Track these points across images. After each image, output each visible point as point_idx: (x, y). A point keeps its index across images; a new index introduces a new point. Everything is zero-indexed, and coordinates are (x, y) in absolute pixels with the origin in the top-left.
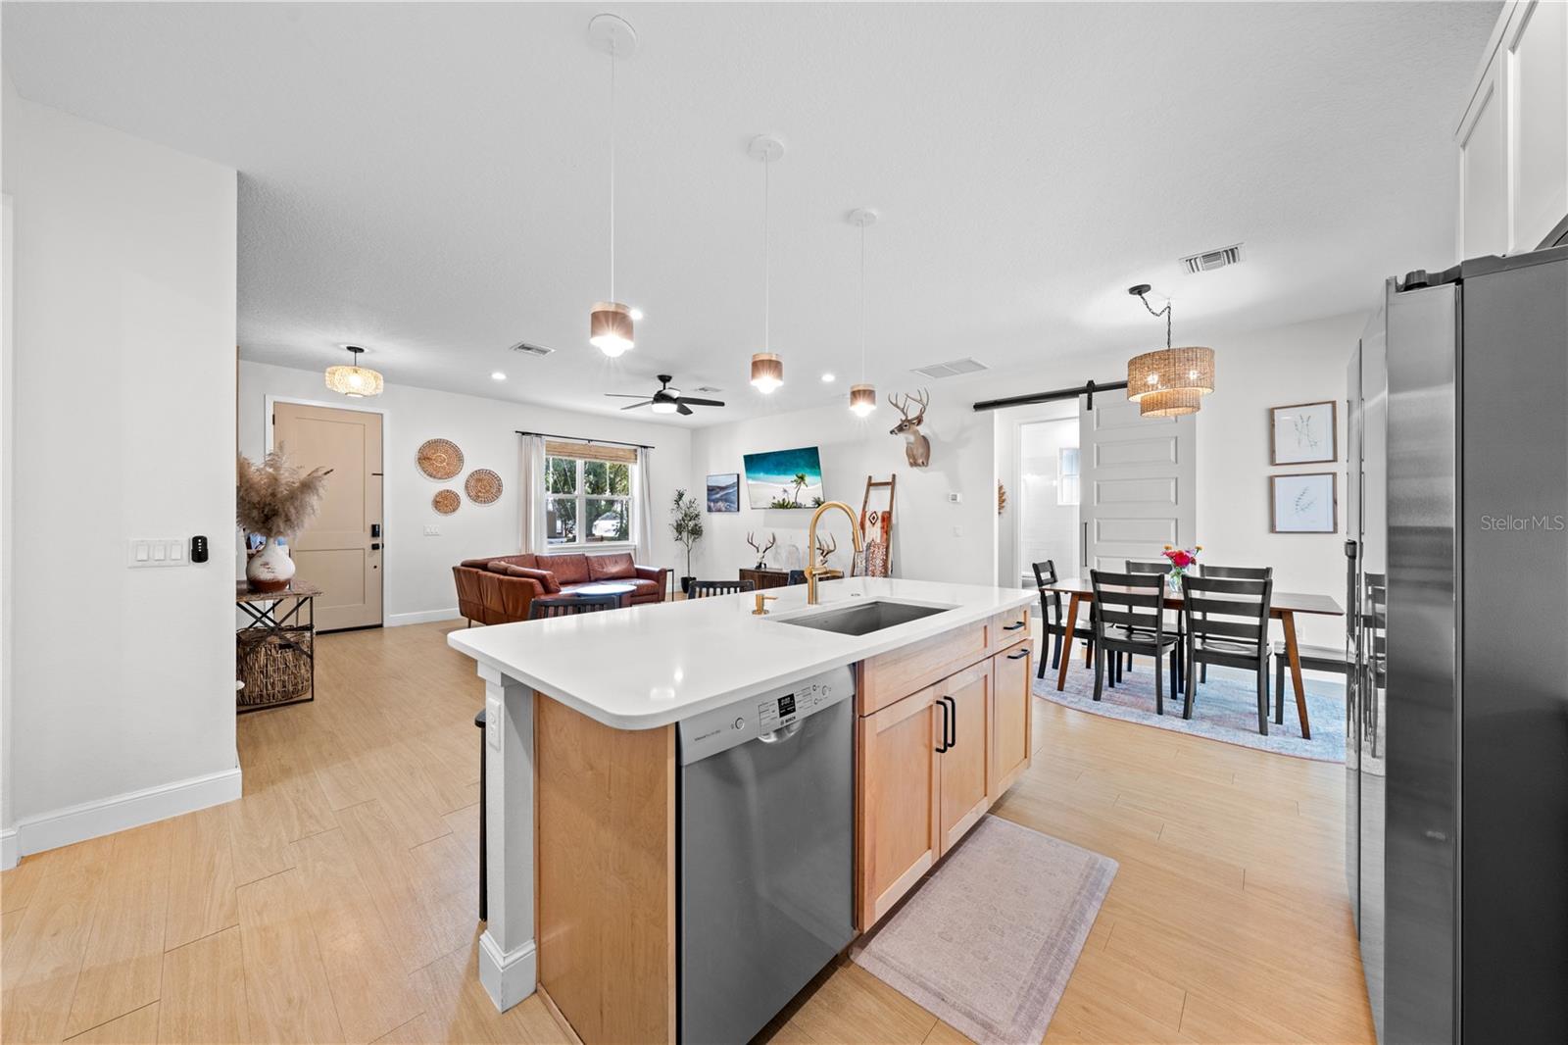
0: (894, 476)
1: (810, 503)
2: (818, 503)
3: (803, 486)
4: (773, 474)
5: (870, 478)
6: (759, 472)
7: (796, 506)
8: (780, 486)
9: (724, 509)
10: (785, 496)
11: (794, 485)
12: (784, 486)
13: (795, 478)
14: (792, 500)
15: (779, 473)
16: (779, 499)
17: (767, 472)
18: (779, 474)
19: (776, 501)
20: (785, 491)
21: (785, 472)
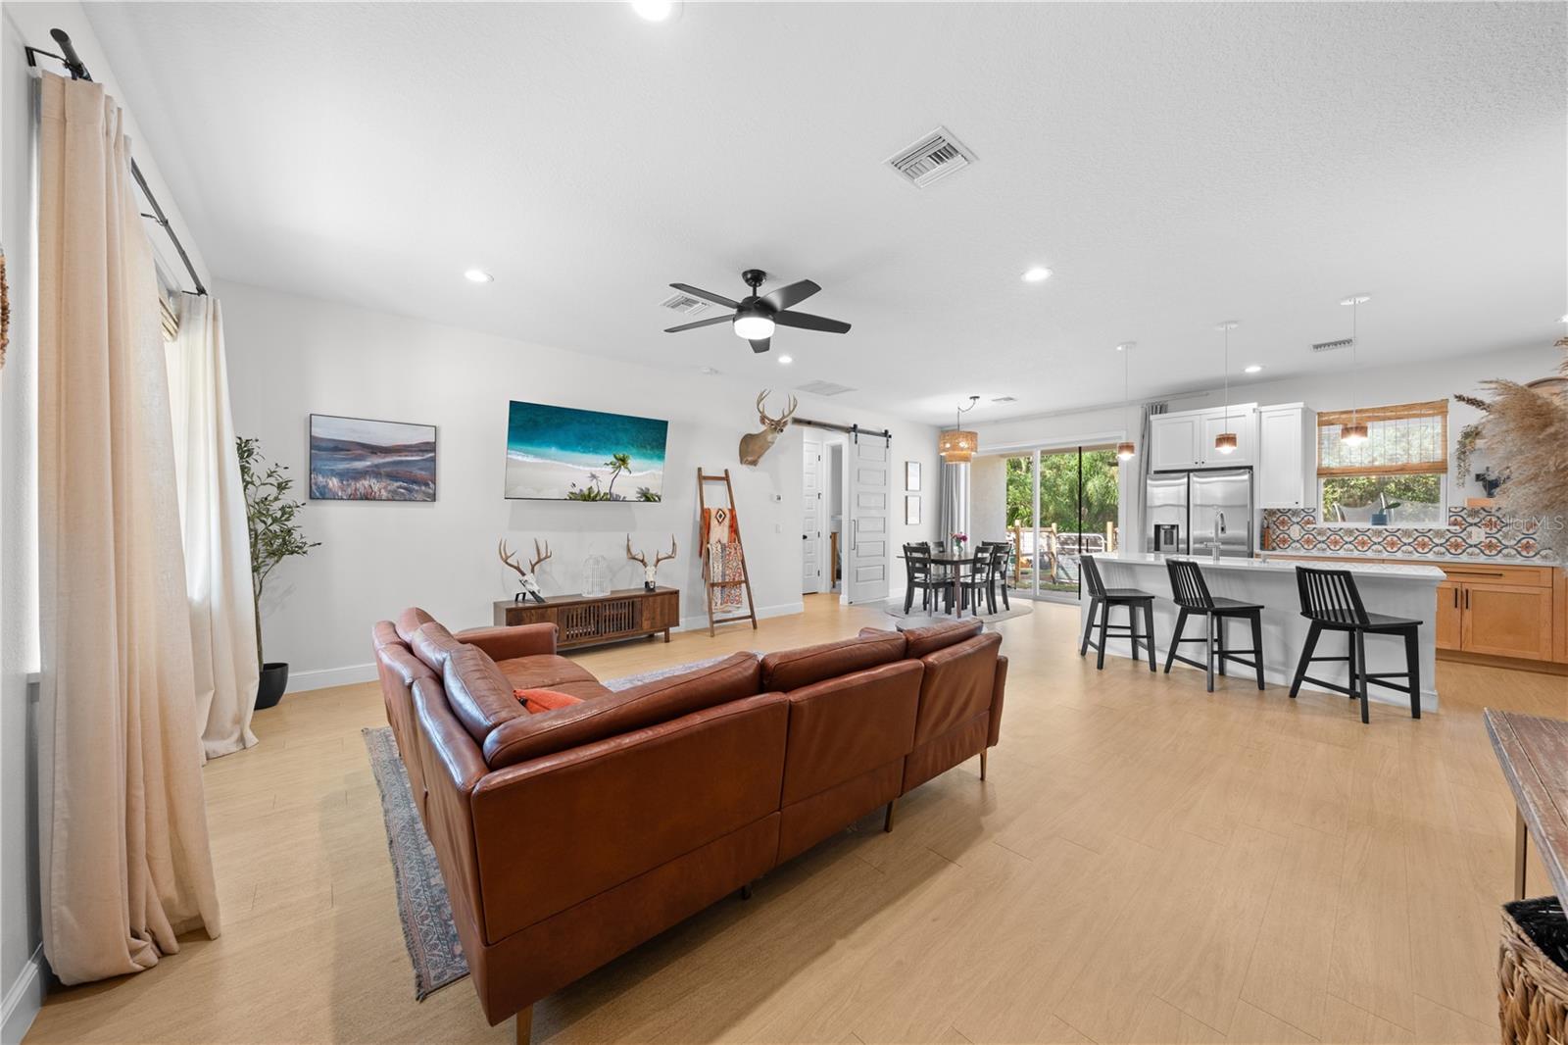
0: (726, 471)
1: (632, 495)
2: (647, 497)
3: (623, 472)
4: (573, 451)
5: (700, 470)
6: (548, 443)
7: (610, 498)
8: (587, 469)
9: (384, 494)
10: (593, 484)
11: (610, 469)
12: (594, 470)
13: (614, 460)
14: (604, 490)
15: (586, 450)
16: (583, 486)
17: (564, 445)
18: (584, 452)
19: (576, 490)
20: (593, 476)
21: (596, 450)
